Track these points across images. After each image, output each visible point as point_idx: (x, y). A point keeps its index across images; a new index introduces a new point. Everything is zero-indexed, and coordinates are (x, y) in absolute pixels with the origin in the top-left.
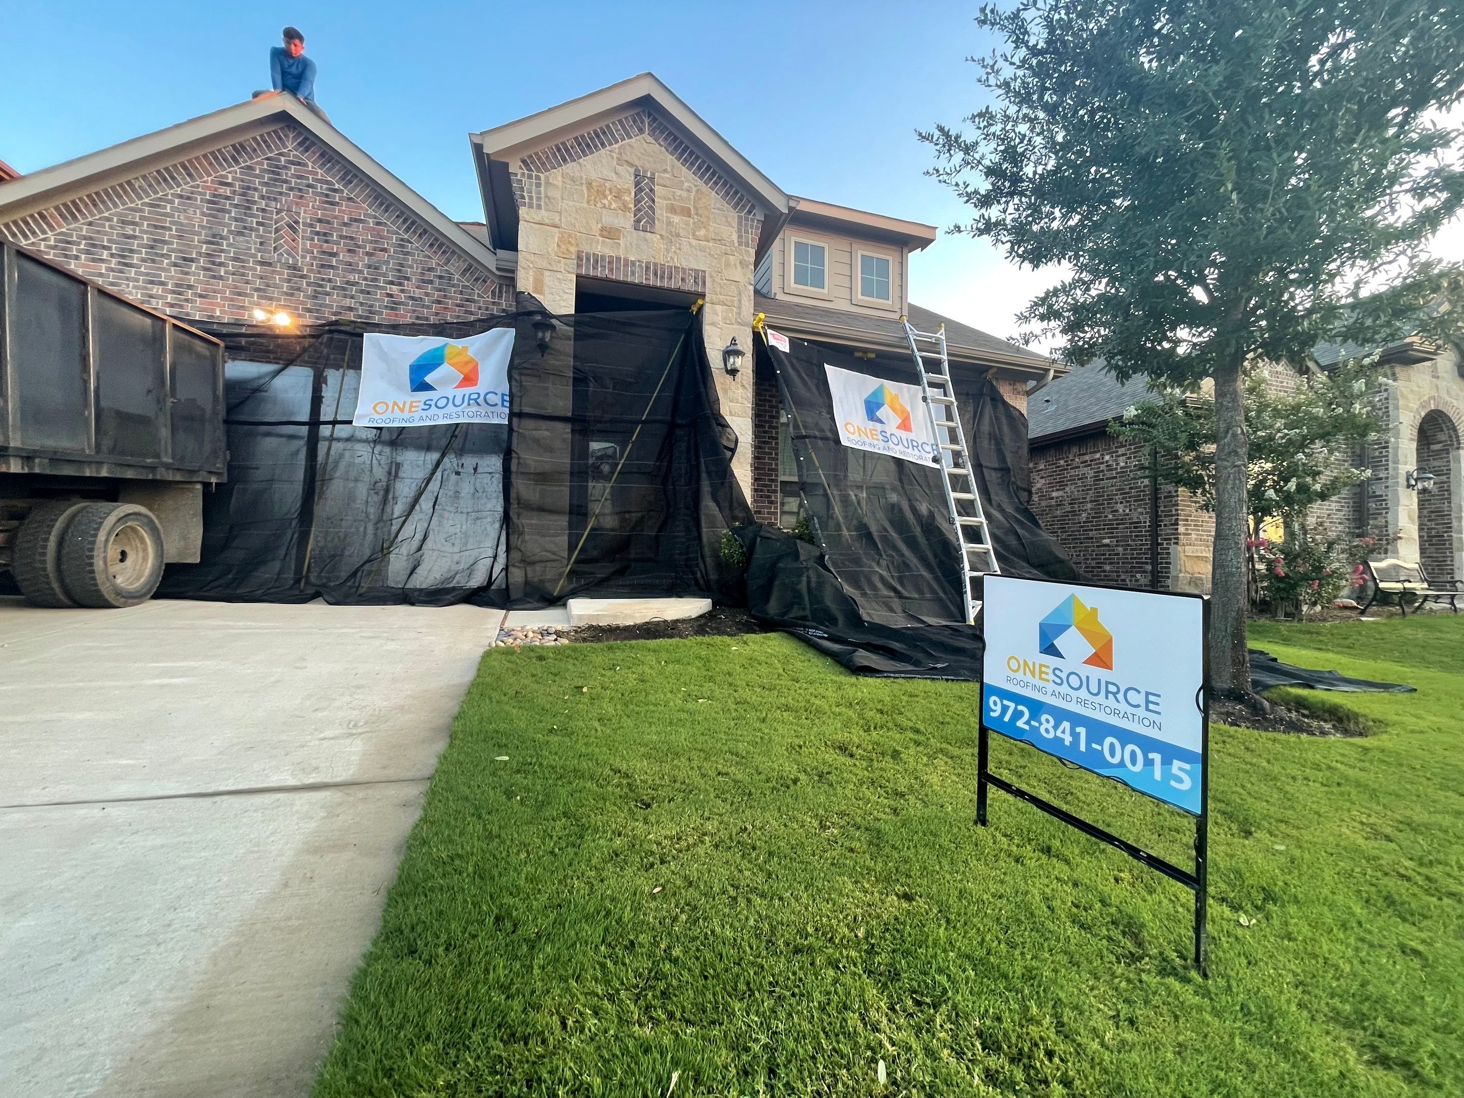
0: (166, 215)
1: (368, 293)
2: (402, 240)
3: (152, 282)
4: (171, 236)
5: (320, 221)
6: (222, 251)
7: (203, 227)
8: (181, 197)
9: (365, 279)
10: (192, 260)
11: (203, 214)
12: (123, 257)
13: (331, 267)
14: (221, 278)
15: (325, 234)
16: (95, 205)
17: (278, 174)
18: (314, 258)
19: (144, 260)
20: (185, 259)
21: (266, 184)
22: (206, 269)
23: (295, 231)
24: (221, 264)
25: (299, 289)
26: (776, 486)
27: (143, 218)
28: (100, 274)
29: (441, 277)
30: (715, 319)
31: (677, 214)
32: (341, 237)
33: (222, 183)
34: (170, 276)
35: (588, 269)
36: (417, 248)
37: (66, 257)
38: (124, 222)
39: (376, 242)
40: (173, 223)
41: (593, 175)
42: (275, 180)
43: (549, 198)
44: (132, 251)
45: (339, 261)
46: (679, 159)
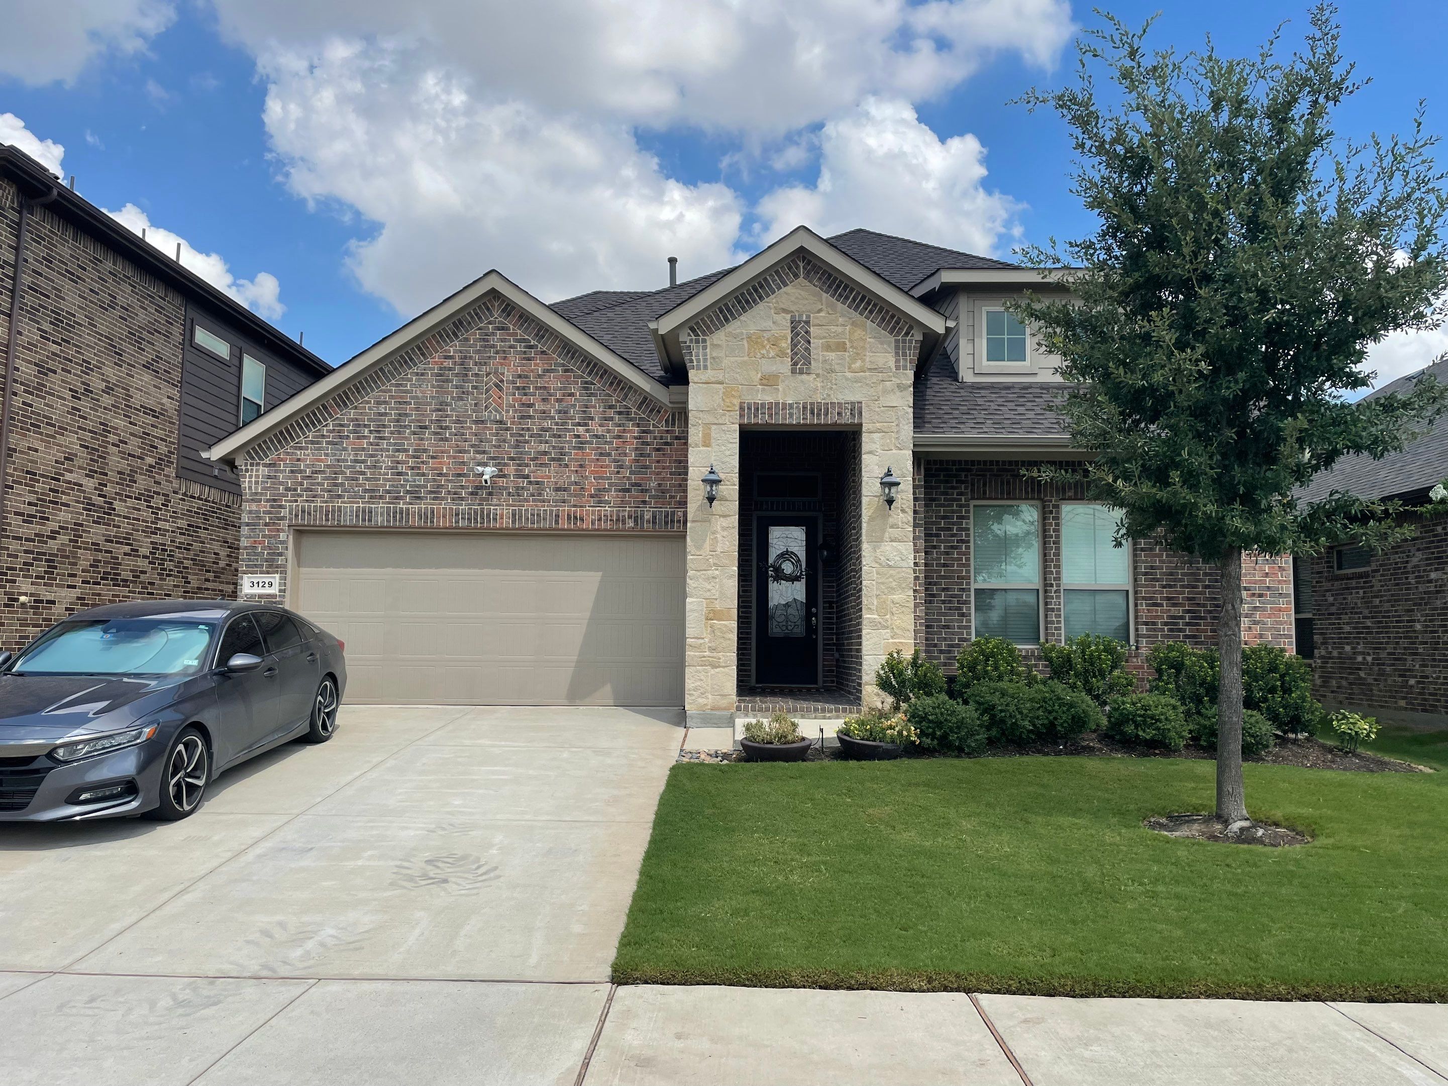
0: (407, 392)
1: (560, 436)
2: (586, 383)
3: (398, 451)
4: (411, 409)
5: (520, 376)
6: (447, 416)
7: (432, 397)
8: (417, 374)
9: (557, 424)
10: (426, 427)
11: (433, 386)
12: (379, 432)
13: (530, 417)
14: (446, 440)
15: (524, 388)
16: (359, 392)
17: (488, 341)
18: (515, 411)
19: (392, 433)
20: (421, 427)
21: (478, 352)
22: (436, 433)
23: (501, 389)
24: (447, 428)
25: (504, 441)
26: (969, 596)
27: (391, 397)
28: (363, 449)
29: (620, 413)
30: (873, 447)
31: (833, 351)
32: (536, 388)
33: (446, 357)
34: (411, 443)
35: (749, 417)
36: (599, 389)
37: (341, 437)
38: (378, 403)
39: (565, 389)
40: (412, 398)
41: (752, 329)
42: (485, 346)
43: (714, 358)
44: (384, 426)
45: (535, 411)
46: (833, 296)
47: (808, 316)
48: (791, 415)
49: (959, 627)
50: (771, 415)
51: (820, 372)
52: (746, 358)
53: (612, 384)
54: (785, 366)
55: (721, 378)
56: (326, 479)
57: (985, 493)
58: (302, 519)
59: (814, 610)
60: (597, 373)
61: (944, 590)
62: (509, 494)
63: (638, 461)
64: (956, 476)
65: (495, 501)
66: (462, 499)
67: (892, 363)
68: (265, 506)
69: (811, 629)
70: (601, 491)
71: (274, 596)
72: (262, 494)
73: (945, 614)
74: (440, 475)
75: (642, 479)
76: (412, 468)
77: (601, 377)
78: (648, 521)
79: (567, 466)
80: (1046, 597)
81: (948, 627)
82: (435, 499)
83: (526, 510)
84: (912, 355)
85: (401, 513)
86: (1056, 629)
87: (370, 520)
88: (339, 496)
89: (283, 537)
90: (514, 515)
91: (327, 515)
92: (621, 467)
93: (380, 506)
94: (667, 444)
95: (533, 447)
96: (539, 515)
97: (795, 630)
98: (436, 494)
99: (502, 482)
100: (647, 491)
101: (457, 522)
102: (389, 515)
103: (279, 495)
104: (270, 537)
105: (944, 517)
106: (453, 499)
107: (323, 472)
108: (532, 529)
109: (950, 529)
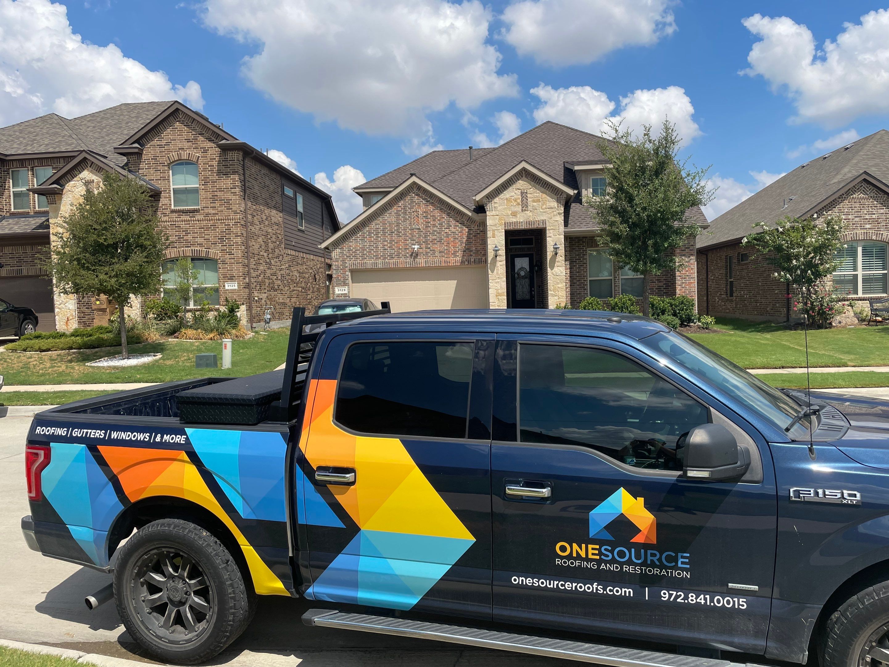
1: (440, 233)
2: (448, 213)
3: (384, 241)
4: (388, 226)
5: (425, 212)
6: (400, 228)
7: (395, 221)
8: (389, 213)
9: (439, 229)
10: (393, 232)
11: (395, 217)
12: (377, 235)
13: (429, 227)
14: (401, 236)
15: (426, 216)
16: (369, 221)
17: (413, 200)
18: (424, 225)
19: (382, 235)
20: (391, 232)
21: (410, 204)
22: (397, 234)
23: (418, 217)
24: (400, 232)
25: (421, 236)
26: (587, 283)
27: (380, 222)
28: (372, 241)
29: (460, 223)
30: (550, 235)
31: (535, 202)
32: (431, 216)
33: (398, 207)
34: (388, 239)
35: (508, 227)
36: (453, 215)
37: (364, 237)
38: (376, 224)
39: (441, 216)
40: (387, 222)
41: (508, 196)
42: (412, 202)
43: (494, 207)
44: (379, 233)
45: (431, 224)
46: (535, 183)
47: (527, 191)
48: (522, 225)
49: (584, 294)
50: (515, 226)
51: (531, 210)
52: (506, 206)
53: (457, 213)
54: (519, 208)
55: (498, 214)
56: (360, 252)
57: (592, 246)
58: (354, 267)
59: (533, 289)
60: (452, 210)
61: (578, 281)
62: (424, 255)
63: (468, 240)
64: (582, 240)
65: (419, 257)
66: (408, 257)
67: (556, 206)
68: (340, 263)
69: (532, 296)
70: (455, 252)
71: (346, 294)
72: (339, 259)
73: (578, 289)
74: (399, 249)
75: (470, 247)
76: (390, 247)
77: (454, 211)
78: (473, 262)
79: (443, 244)
80: (614, 282)
81: (580, 294)
82: (398, 258)
83: (430, 260)
84: (563, 202)
85: (387, 263)
86: (618, 292)
87: (376, 266)
88: (365, 258)
89: (347, 273)
90: (426, 262)
91: (362, 265)
92: (462, 243)
93: (380, 261)
94: (478, 234)
95: (431, 238)
96: (434, 261)
97: (526, 297)
98: (398, 255)
99: (421, 250)
100: (472, 251)
101: (406, 265)
102: (383, 264)
103: (345, 259)
104: (343, 274)
105: (578, 255)
106: (404, 257)
107: (359, 250)
108: (432, 267)
109: (580, 259)
